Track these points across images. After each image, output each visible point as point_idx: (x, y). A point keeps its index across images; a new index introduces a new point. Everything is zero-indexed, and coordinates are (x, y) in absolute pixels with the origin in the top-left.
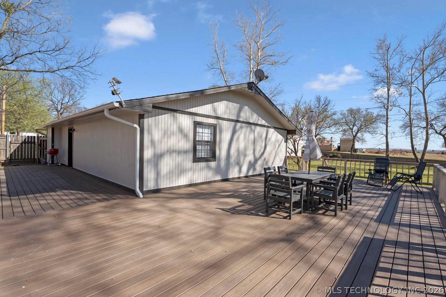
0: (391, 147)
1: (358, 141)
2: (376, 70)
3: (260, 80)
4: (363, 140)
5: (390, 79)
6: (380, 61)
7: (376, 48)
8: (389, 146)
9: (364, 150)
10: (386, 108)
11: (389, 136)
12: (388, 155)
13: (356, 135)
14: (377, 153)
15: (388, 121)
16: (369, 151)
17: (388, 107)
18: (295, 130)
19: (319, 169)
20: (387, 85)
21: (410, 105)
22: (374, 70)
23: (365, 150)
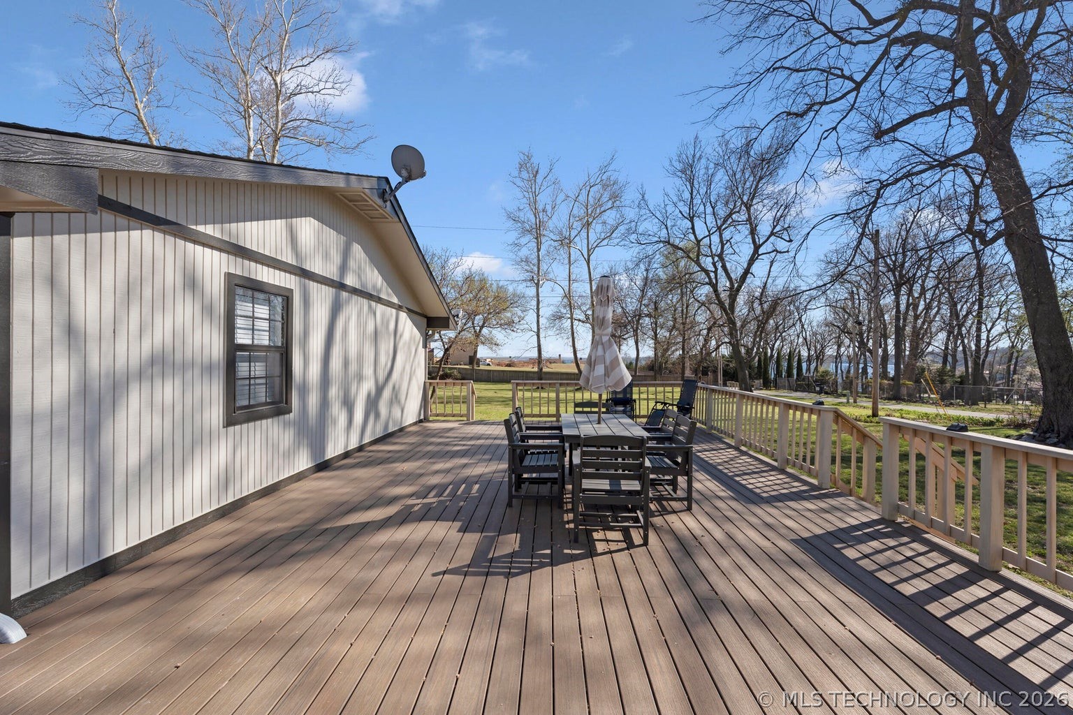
0: (545, 355)
1: (483, 343)
2: (519, 210)
3: (408, 179)
4: (492, 343)
5: (540, 230)
6: (525, 193)
7: (518, 166)
8: (542, 353)
9: (488, 361)
10: (536, 282)
11: (542, 335)
12: (542, 369)
13: (480, 331)
14: (509, 365)
15: (540, 307)
16: (497, 361)
17: (538, 281)
18: (449, 318)
19: (577, 409)
20: (536, 241)
21: (570, 280)
22: (516, 208)
23: (490, 360)
